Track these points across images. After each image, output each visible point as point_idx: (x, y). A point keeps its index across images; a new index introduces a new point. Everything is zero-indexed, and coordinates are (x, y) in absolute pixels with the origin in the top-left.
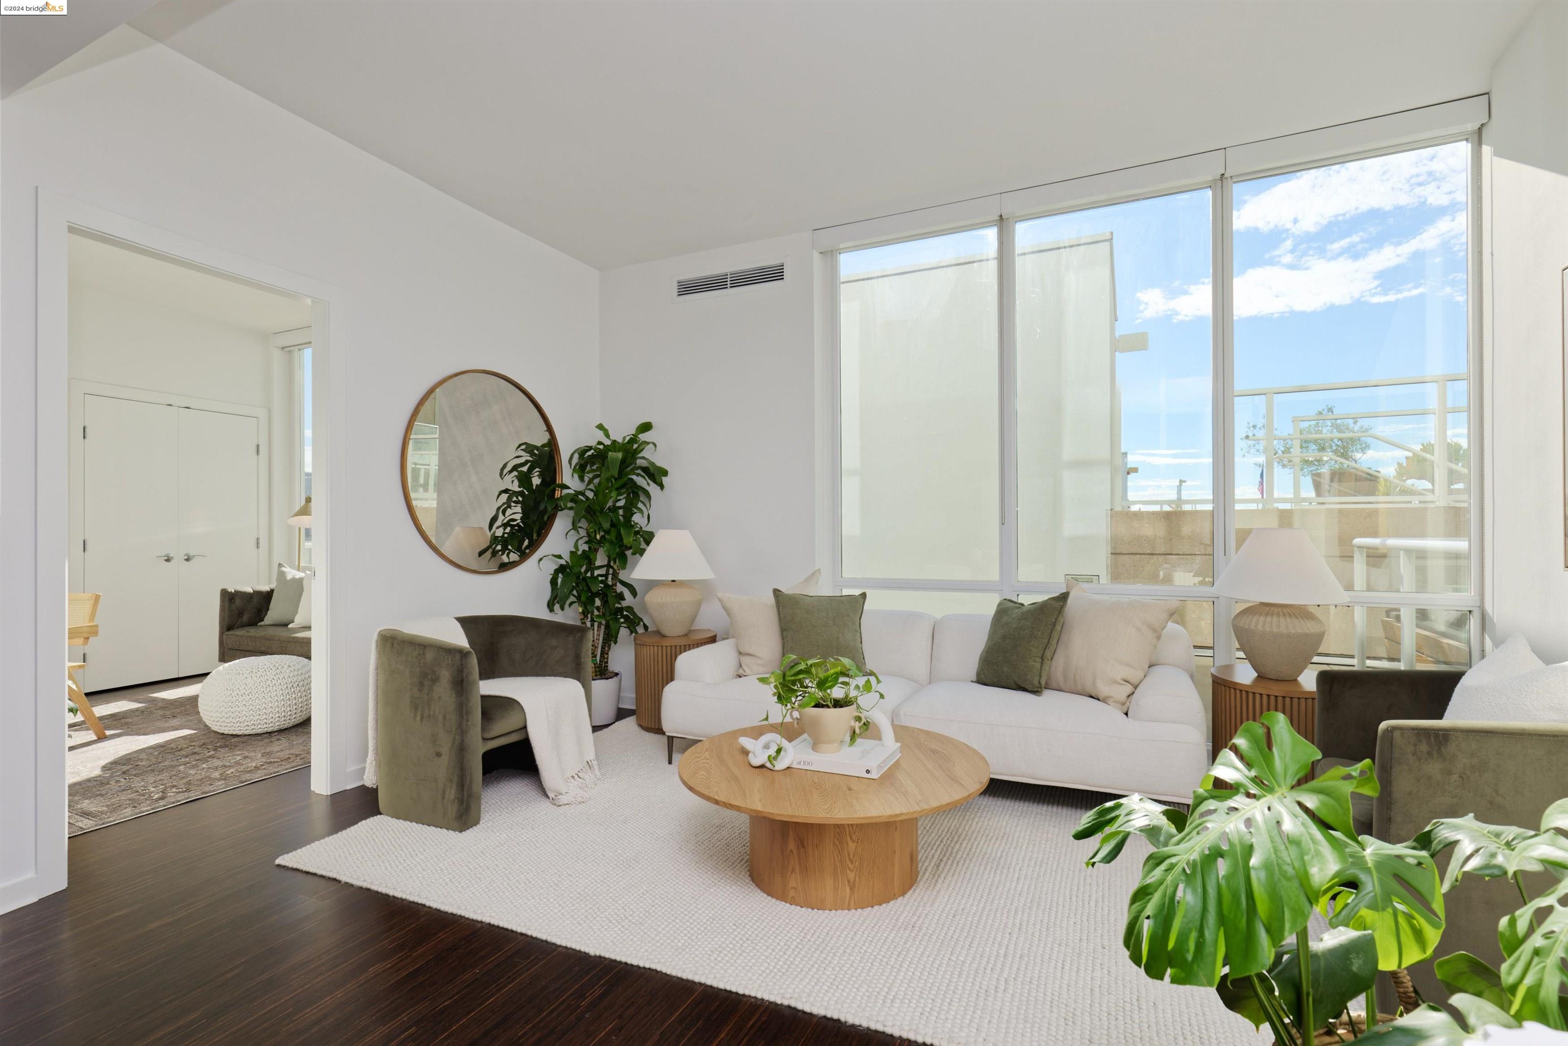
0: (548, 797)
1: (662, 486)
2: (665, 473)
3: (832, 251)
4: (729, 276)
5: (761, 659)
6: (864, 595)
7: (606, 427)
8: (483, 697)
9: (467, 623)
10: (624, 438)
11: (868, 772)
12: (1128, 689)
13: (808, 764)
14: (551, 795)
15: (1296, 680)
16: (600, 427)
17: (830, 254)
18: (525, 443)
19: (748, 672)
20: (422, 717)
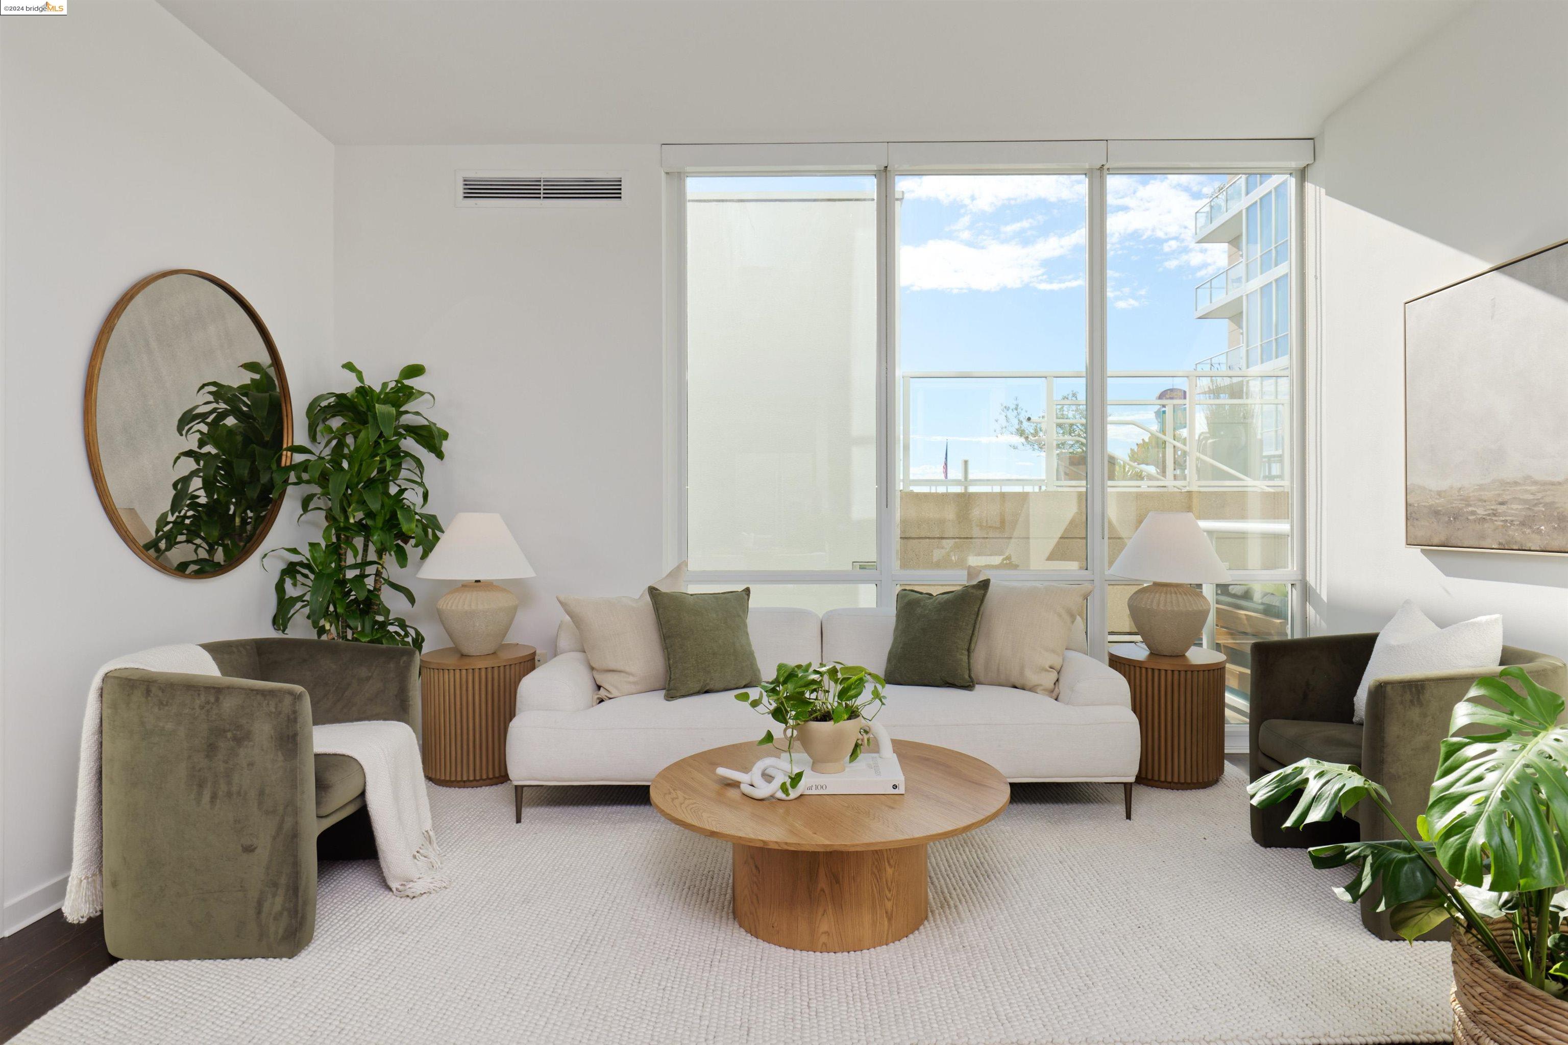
0: (391, 890)
1: (440, 455)
2: (445, 436)
3: (679, 173)
4: (542, 183)
5: (632, 675)
6: (747, 591)
7: (358, 366)
8: (317, 756)
9: (217, 650)
10: (385, 385)
11: (895, 787)
12: (1053, 676)
13: (822, 787)
14: (394, 885)
15: (1184, 655)
16: (349, 366)
17: (677, 177)
18: (214, 384)
19: (615, 693)
20: (214, 797)
